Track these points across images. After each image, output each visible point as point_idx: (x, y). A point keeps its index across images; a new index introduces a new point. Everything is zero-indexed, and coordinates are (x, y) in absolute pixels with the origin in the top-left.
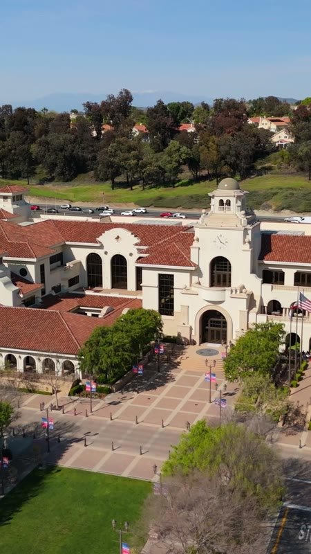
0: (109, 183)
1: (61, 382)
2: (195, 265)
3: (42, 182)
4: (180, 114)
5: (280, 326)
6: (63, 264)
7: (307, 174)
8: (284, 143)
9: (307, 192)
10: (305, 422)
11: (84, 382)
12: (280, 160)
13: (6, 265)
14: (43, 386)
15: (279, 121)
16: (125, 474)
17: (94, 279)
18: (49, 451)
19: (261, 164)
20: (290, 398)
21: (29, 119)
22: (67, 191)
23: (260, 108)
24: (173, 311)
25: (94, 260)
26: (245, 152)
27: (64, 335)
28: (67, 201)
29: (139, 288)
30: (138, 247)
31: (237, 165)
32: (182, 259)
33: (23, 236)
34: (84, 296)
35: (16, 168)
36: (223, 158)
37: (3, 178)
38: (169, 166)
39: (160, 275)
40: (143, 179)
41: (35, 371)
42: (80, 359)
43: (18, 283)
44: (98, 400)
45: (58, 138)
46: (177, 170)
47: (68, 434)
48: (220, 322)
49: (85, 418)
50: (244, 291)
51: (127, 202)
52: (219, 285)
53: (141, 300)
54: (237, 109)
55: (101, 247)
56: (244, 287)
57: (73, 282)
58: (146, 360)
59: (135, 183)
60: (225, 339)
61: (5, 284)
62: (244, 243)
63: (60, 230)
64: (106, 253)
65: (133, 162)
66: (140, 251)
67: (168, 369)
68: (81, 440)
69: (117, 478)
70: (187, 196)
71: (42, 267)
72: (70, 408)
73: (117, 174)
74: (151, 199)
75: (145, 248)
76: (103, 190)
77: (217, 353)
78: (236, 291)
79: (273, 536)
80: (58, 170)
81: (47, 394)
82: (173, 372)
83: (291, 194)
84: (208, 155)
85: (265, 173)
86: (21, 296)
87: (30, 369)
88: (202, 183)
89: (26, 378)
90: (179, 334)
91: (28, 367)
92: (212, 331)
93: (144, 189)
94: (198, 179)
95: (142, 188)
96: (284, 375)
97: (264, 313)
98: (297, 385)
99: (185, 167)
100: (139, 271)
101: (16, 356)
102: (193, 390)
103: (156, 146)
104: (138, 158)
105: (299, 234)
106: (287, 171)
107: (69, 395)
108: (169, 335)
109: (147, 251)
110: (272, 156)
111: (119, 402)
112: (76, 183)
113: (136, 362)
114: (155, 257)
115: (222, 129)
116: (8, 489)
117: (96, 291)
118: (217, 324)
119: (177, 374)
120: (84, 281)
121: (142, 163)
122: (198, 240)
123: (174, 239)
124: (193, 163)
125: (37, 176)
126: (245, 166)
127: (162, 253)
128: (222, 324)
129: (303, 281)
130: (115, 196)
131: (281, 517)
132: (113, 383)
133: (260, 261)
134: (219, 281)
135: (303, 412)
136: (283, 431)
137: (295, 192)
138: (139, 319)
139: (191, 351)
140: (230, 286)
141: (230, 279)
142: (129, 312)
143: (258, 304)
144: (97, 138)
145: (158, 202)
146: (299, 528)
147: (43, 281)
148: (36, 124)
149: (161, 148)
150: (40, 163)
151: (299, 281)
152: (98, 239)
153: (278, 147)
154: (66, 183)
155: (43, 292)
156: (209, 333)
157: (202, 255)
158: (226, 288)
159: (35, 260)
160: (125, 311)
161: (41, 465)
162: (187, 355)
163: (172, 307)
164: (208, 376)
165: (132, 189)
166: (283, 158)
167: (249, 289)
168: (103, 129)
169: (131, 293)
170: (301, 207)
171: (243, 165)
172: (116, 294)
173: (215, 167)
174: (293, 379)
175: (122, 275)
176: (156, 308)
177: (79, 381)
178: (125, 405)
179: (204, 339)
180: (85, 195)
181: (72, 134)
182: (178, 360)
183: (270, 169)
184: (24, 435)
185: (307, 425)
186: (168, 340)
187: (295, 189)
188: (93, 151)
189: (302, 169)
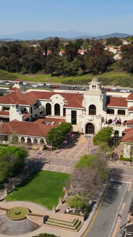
0: (50, 74)
1: (40, 146)
2: (84, 107)
3: (24, 74)
4: (78, 47)
5: (112, 128)
6: (38, 107)
7: (127, 72)
8: (118, 59)
9: (126, 79)
10: (118, 158)
11: (47, 146)
12: (117, 65)
13: (19, 107)
14: (34, 147)
15: (118, 48)
16: (62, 172)
17: (49, 112)
18: (38, 166)
19: (109, 67)
20: (114, 151)
21: (18, 48)
22: (34, 77)
23: (110, 42)
24: (76, 123)
25: (48, 106)
26: (103, 63)
27: (40, 131)
28: (34, 82)
29: (64, 115)
30: (64, 101)
31: (100, 68)
32: (80, 106)
33: (24, 97)
34: (45, 118)
35: (14, 68)
36: (95, 65)
37: (9, 72)
38: (74, 68)
39: (72, 111)
40: (64, 73)
41: (31, 143)
42: (46, 139)
43: (24, 113)
44: (52, 151)
45: (30, 56)
46: (77, 70)
47: (43, 161)
48: (92, 127)
49: (48, 157)
50: (100, 116)
51: (58, 82)
52: (92, 114)
53: (65, 120)
54: (100, 46)
55: (51, 101)
56: (100, 115)
57: (41, 113)
58: (67, 139)
59: (60, 74)
60: (94, 133)
61: (20, 114)
62: (101, 100)
63: (36, 95)
64: (53, 103)
65: (60, 67)
66: (65, 102)
67: (75, 142)
68: (48, 163)
69: (60, 173)
70: (81, 80)
71: (31, 108)
72: (44, 154)
73: (54, 71)
74: (67, 81)
75: (67, 101)
76: (48, 77)
77: (91, 137)
78: (98, 116)
79: (106, 188)
80: (30, 69)
81: (35, 150)
82: (76, 143)
83: (120, 79)
84: (89, 64)
85: (111, 71)
86: (25, 118)
87: (29, 142)
88: (86, 75)
89: (28, 145)
90: (78, 131)
91: (28, 141)
92: (90, 130)
93: (64, 77)
94: (85, 73)
95: (63, 77)
96: (113, 144)
97: (107, 124)
98: (117, 147)
99: (80, 69)
100: (64, 110)
101: (25, 137)
102: (83, 148)
103: (69, 60)
104: (62, 65)
105: (120, 97)
106: (119, 70)
107: (43, 150)
108: (75, 131)
109: (67, 103)
110: (114, 64)
111: (59, 152)
112: (38, 74)
113: (64, 140)
114: (70, 105)
115: (94, 54)
116: (27, 176)
117: (50, 116)
118: (91, 128)
119: (78, 144)
120: (45, 113)
121: (64, 67)
122: (85, 99)
123: (76, 99)
124: (83, 67)
125: (22, 71)
126: (103, 68)
127: (72, 103)
128: (93, 128)
129: (121, 113)
130: (53, 80)
131: (109, 183)
132: (57, 146)
133: (106, 106)
134: (92, 113)
135: (118, 155)
136: (111, 160)
137: (122, 79)
138: (65, 126)
139: (82, 137)
140: (96, 114)
141: (96, 112)
142: (61, 123)
143: (105, 121)
144: (45, 56)
145: (70, 82)
146: (114, 186)
147: (32, 113)
148: (21, 50)
149: (71, 60)
150: (23, 66)
151: (119, 113)
152: (50, 98)
153: (116, 60)
154: (33, 74)
155: (32, 116)
156: (89, 130)
157: (86, 104)
158: (94, 115)
159: (29, 106)
160: (60, 123)
161: (36, 170)
162: (81, 138)
163: (76, 122)
164: (88, 144)
165: (59, 77)
166: (118, 65)
167: (102, 116)
168: (48, 52)
169: (61, 117)
170: (124, 85)
171: (102, 68)
172: (56, 117)
173: (91, 69)
174: (116, 145)
175: (58, 111)
176: (70, 122)
177: (46, 146)
178: (61, 153)
179: (86, 133)
180: (41, 79)
181: (36, 55)
182: (78, 139)
183: (113, 69)
184: (30, 162)
185: (119, 159)
186: (74, 133)
187: (122, 78)
188: (44, 62)
189: (125, 70)
